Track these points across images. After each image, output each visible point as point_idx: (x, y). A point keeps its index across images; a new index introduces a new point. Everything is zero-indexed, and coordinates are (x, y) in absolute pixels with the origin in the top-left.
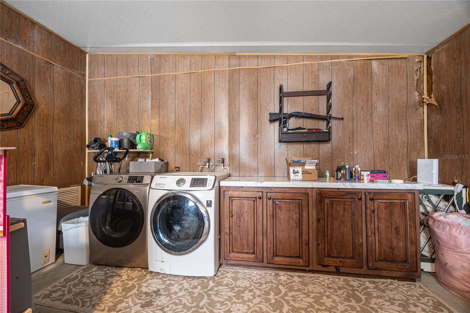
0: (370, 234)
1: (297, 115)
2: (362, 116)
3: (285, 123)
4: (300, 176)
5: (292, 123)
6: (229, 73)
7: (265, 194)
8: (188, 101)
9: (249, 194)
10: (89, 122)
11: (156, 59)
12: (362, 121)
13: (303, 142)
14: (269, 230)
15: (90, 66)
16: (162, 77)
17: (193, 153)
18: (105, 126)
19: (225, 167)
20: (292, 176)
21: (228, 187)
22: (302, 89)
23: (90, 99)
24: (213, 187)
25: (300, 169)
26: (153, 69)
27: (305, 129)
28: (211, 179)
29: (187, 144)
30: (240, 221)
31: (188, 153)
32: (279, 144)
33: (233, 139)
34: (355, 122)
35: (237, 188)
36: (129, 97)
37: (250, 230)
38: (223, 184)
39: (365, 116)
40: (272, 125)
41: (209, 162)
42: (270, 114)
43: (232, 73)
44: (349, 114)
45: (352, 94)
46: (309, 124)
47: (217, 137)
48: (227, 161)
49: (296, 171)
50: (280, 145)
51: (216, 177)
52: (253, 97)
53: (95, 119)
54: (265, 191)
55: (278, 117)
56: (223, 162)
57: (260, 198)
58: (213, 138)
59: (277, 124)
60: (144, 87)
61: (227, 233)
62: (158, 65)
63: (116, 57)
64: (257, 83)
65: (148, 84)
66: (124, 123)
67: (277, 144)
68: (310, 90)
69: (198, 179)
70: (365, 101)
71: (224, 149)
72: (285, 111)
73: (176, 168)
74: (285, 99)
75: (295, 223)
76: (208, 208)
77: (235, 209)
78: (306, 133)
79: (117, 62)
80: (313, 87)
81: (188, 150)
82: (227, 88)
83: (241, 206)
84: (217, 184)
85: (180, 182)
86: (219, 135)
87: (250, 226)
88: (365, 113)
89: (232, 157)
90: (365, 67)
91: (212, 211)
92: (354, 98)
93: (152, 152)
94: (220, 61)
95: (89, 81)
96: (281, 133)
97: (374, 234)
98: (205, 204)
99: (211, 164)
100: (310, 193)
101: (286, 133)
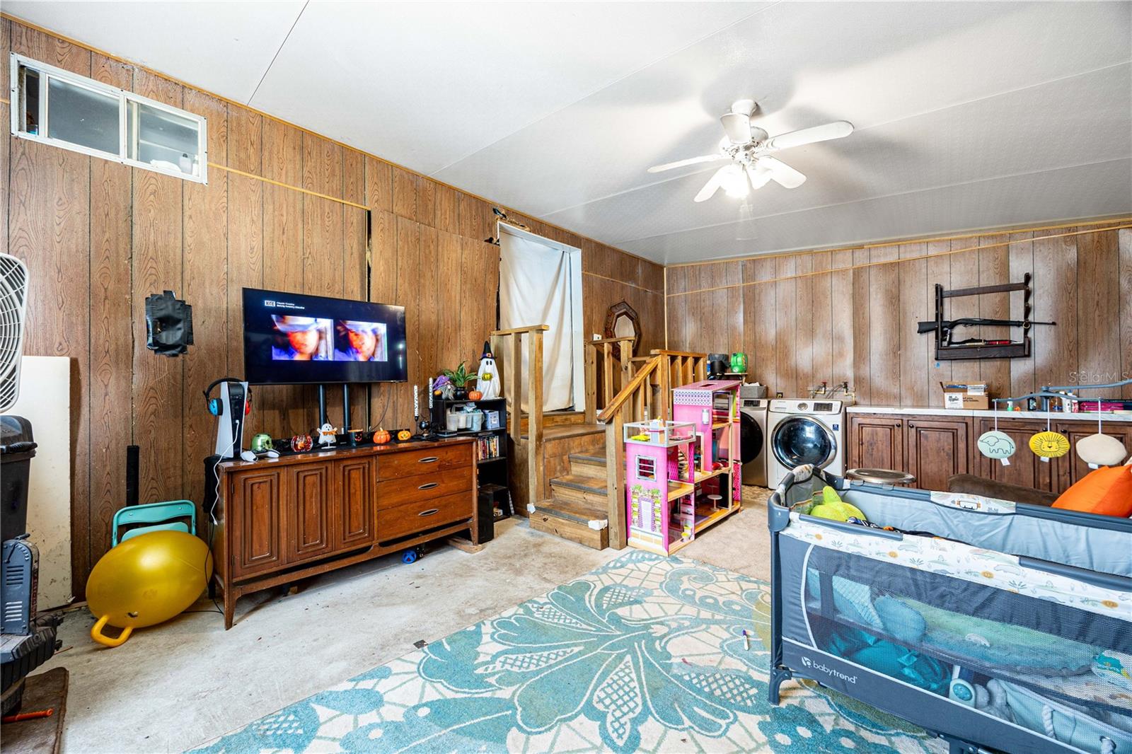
0: (1061, 473)
1: (967, 322)
2: (1097, 318)
3: (944, 334)
4: (960, 403)
5: (959, 334)
6: (854, 273)
7: (905, 423)
8: (794, 312)
9: (884, 422)
10: (669, 343)
11: (748, 265)
12: (1097, 324)
13: (980, 359)
14: (911, 462)
15: (668, 281)
16: (757, 286)
17: (801, 375)
18: (688, 345)
19: (849, 393)
20: (948, 403)
21: (856, 413)
22: (977, 284)
23: (669, 317)
24: (840, 411)
25: (960, 396)
26: (745, 277)
27: (980, 341)
28: (836, 405)
29: (793, 363)
30: (873, 449)
31: (794, 376)
32: (936, 362)
33: (860, 356)
34: (1082, 328)
35: (869, 414)
36: (716, 311)
37: (885, 460)
38: (849, 410)
39: (1105, 316)
40: (924, 336)
41: (825, 386)
42: (920, 323)
43: (858, 273)
44: (1070, 315)
45: (1075, 285)
46: (991, 334)
47: (836, 356)
48: (851, 385)
49: (953, 397)
50: (938, 365)
51: (842, 402)
52: (892, 302)
53: (676, 339)
54: (905, 419)
55: (932, 327)
56: (846, 386)
57: (899, 426)
58: (831, 357)
59: (932, 335)
60: (734, 299)
61: (855, 461)
62: (752, 271)
63: (698, 268)
64: (899, 283)
65: (739, 295)
66: (710, 342)
67: (932, 362)
68: (993, 284)
69: (821, 404)
70: (1103, 294)
71: (846, 369)
72: (947, 318)
73: (778, 393)
74: (946, 301)
75: (948, 454)
76: (835, 432)
77: (866, 438)
78: (982, 347)
79: (700, 273)
80: (998, 281)
81: (794, 372)
82: (851, 292)
83: (873, 434)
84: (843, 410)
85: (801, 406)
86: (840, 352)
87: (885, 455)
88: (1105, 312)
89: (858, 380)
90: (1104, 242)
91: (839, 435)
92: (1080, 291)
93: (746, 375)
94: (839, 257)
95: (668, 298)
96: (939, 348)
97: (1070, 473)
98: (832, 428)
99: (827, 389)
100: (970, 423)
101: (945, 349)
